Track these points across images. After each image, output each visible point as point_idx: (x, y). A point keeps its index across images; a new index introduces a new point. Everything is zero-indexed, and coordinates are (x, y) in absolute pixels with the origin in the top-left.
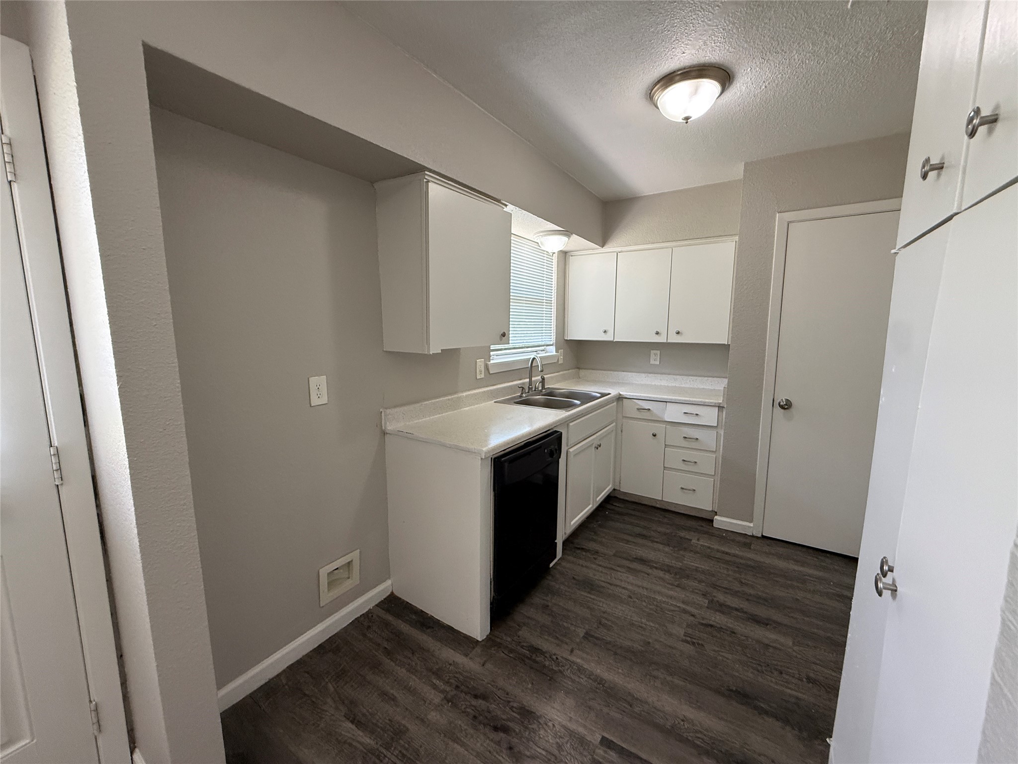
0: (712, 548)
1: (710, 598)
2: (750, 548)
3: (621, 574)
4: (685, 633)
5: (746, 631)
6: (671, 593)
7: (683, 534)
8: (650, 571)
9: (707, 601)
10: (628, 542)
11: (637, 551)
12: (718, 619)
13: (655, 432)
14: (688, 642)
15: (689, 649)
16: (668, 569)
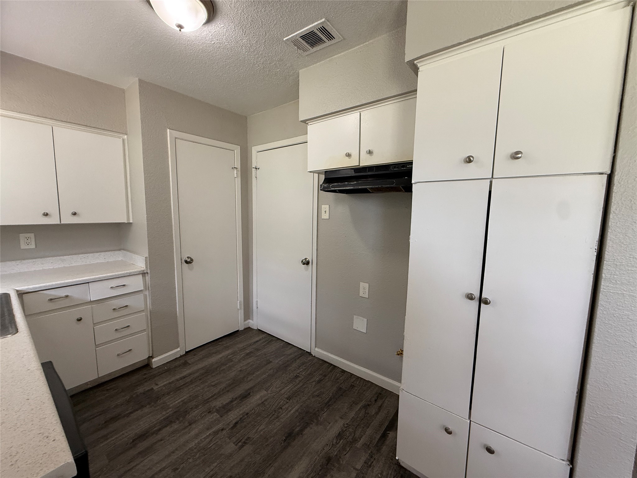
0: (172, 382)
1: (214, 410)
2: (190, 364)
3: (142, 464)
4: (234, 443)
5: (249, 407)
6: (193, 433)
7: (141, 390)
8: (159, 437)
9: (216, 413)
10: (105, 437)
11: (126, 434)
12: (233, 416)
13: (78, 317)
14: (242, 446)
15: (248, 449)
16: (168, 422)
